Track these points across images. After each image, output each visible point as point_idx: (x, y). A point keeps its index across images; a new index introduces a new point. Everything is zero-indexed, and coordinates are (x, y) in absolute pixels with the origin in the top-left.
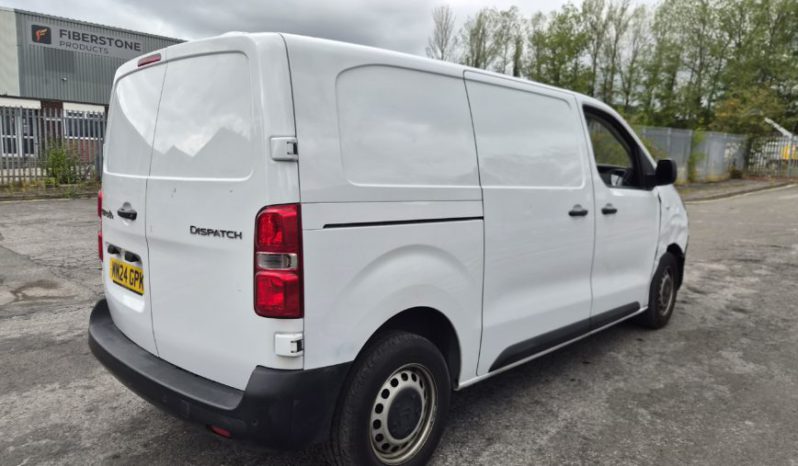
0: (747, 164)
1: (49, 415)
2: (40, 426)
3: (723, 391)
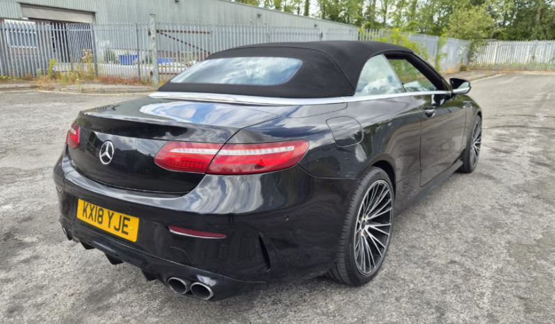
0: (469, 60)
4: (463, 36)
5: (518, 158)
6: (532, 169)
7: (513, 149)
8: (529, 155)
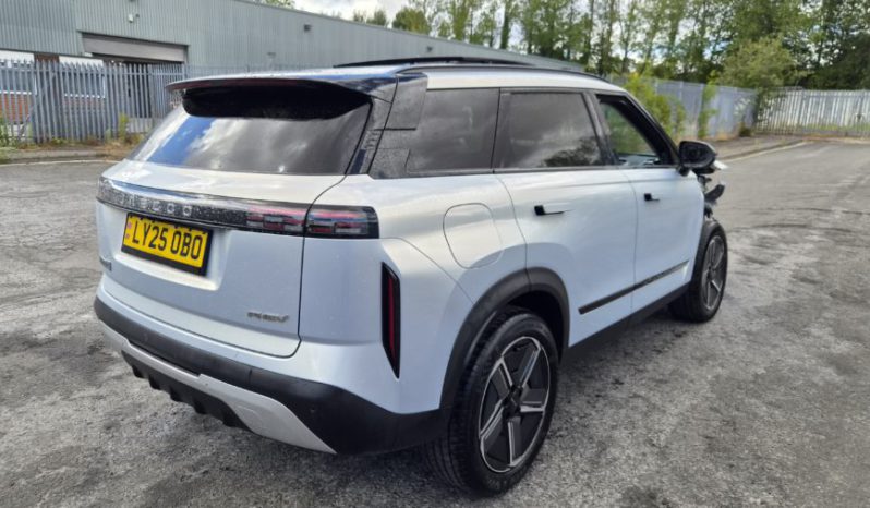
0: (756, 120)
1: (59, 434)
2: (50, 450)
3: (830, 373)
4: (746, 83)
5: (777, 271)
6: (790, 287)
7: (774, 258)
8: (793, 268)
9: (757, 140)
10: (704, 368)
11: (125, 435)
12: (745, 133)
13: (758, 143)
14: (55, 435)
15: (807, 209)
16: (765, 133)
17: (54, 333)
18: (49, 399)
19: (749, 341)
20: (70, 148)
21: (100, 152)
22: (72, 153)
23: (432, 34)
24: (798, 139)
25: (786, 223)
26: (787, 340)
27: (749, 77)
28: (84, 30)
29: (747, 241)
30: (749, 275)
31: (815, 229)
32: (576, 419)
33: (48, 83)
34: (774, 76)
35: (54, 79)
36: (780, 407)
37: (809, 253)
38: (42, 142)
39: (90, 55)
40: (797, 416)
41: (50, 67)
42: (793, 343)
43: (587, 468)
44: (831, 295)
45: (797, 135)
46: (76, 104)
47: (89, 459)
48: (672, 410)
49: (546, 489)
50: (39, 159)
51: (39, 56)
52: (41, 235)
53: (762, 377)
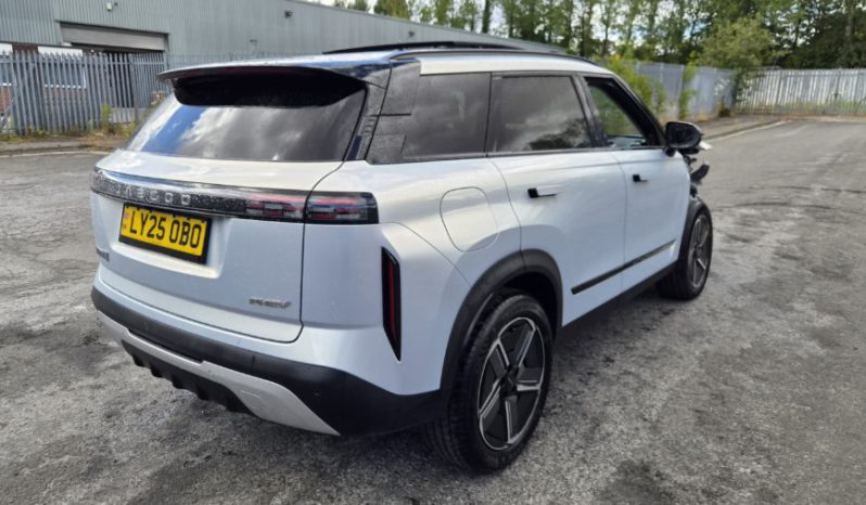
0: (735, 101)
1: (59, 424)
2: (52, 440)
3: (813, 347)
4: (725, 63)
5: (759, 249)
6: (773, 264)
7: (757, 236)
8: (776, 245)
9: (736, 120)
10: (692, 345)
11: (126, 423)
12: (724, 113)
13: (738, 123)
14: (57, 425)
15: (787, 187)
16: (744, 113)
17: (48, 325)
18: (48, 390)
19: (735, 317)
20: (52, 140)
21: (83, 143)
22: (55, 145)
23: (413, 19)
24: (776, 118)
25: (766, 201)
26: (771, 315)
27: (728, 57)
28: (62, 20)
29: (730, 219)
30: (733, 252)
31: (795, 206)
32: (569, 397)
33: (29, 74)
34: (753, 56)
35: (34, 70)
36: (766, 380)
37: (790, 230)
38: (24, 134)
39: (69, 45)
40: (783, 388)
41: (29, 57)
42: (777, 318)
43: (582, 443)
44: (813, 270)
45: (774, 115)
46: (56, 94)
47: (92, 448)
48: (662, 385)
49: (543, 464)
50: (21, 151)
51: (17, 47)
52: (28, 227)
53: (748, 351)
